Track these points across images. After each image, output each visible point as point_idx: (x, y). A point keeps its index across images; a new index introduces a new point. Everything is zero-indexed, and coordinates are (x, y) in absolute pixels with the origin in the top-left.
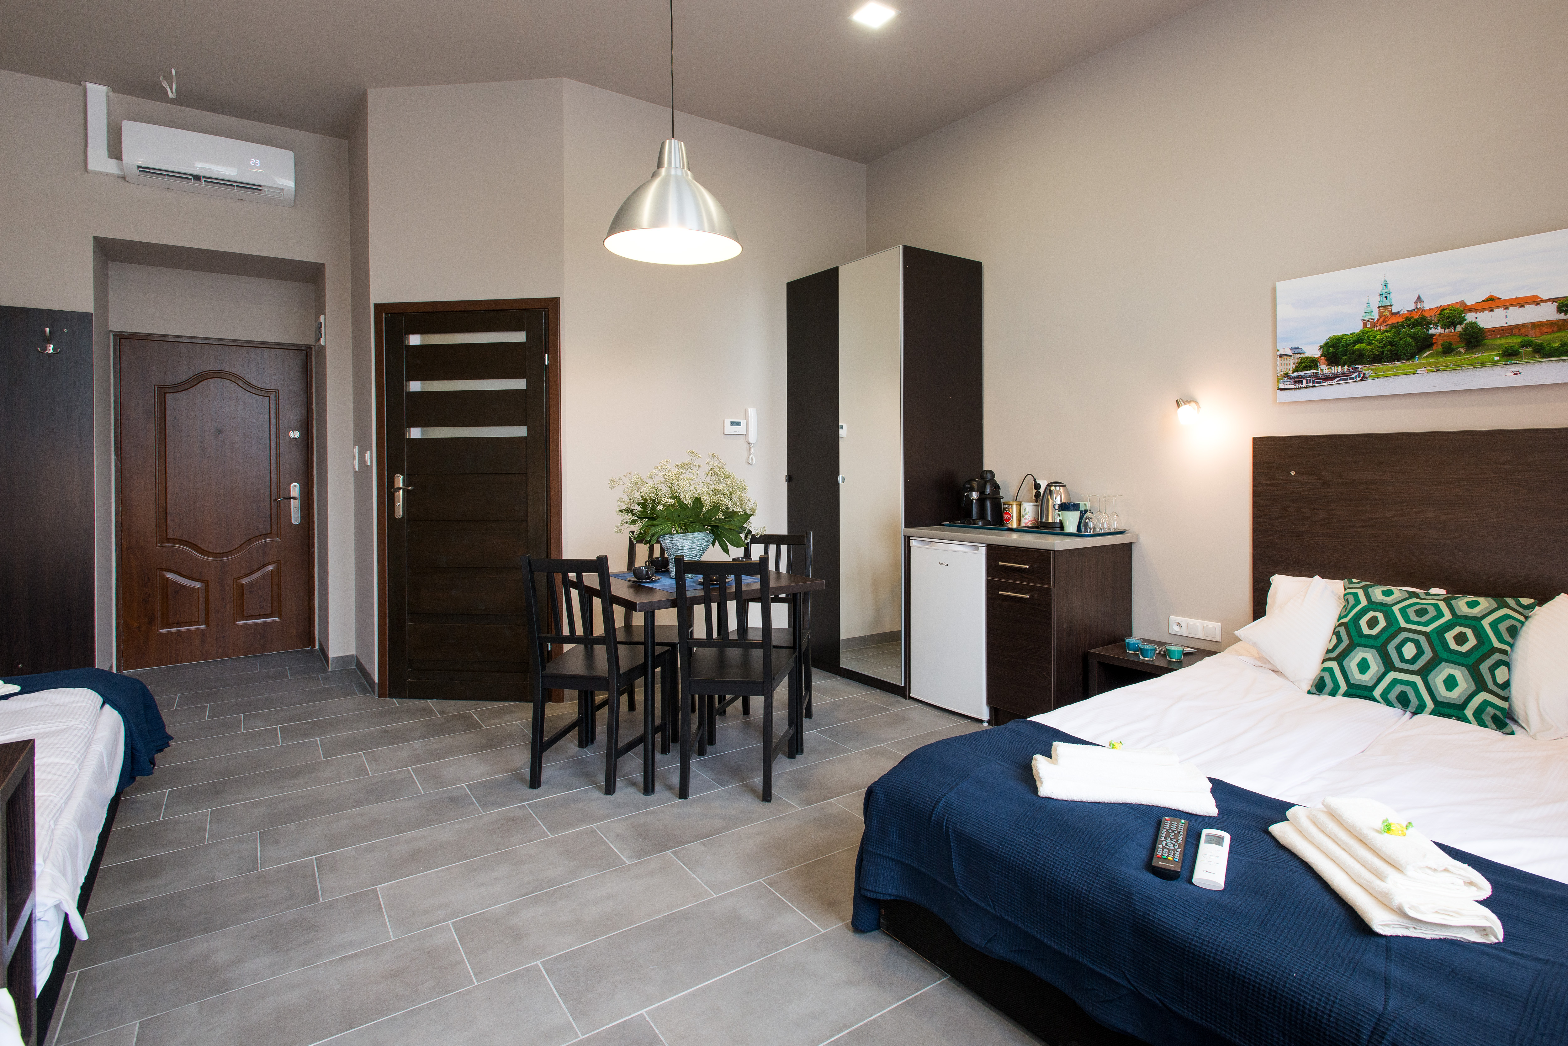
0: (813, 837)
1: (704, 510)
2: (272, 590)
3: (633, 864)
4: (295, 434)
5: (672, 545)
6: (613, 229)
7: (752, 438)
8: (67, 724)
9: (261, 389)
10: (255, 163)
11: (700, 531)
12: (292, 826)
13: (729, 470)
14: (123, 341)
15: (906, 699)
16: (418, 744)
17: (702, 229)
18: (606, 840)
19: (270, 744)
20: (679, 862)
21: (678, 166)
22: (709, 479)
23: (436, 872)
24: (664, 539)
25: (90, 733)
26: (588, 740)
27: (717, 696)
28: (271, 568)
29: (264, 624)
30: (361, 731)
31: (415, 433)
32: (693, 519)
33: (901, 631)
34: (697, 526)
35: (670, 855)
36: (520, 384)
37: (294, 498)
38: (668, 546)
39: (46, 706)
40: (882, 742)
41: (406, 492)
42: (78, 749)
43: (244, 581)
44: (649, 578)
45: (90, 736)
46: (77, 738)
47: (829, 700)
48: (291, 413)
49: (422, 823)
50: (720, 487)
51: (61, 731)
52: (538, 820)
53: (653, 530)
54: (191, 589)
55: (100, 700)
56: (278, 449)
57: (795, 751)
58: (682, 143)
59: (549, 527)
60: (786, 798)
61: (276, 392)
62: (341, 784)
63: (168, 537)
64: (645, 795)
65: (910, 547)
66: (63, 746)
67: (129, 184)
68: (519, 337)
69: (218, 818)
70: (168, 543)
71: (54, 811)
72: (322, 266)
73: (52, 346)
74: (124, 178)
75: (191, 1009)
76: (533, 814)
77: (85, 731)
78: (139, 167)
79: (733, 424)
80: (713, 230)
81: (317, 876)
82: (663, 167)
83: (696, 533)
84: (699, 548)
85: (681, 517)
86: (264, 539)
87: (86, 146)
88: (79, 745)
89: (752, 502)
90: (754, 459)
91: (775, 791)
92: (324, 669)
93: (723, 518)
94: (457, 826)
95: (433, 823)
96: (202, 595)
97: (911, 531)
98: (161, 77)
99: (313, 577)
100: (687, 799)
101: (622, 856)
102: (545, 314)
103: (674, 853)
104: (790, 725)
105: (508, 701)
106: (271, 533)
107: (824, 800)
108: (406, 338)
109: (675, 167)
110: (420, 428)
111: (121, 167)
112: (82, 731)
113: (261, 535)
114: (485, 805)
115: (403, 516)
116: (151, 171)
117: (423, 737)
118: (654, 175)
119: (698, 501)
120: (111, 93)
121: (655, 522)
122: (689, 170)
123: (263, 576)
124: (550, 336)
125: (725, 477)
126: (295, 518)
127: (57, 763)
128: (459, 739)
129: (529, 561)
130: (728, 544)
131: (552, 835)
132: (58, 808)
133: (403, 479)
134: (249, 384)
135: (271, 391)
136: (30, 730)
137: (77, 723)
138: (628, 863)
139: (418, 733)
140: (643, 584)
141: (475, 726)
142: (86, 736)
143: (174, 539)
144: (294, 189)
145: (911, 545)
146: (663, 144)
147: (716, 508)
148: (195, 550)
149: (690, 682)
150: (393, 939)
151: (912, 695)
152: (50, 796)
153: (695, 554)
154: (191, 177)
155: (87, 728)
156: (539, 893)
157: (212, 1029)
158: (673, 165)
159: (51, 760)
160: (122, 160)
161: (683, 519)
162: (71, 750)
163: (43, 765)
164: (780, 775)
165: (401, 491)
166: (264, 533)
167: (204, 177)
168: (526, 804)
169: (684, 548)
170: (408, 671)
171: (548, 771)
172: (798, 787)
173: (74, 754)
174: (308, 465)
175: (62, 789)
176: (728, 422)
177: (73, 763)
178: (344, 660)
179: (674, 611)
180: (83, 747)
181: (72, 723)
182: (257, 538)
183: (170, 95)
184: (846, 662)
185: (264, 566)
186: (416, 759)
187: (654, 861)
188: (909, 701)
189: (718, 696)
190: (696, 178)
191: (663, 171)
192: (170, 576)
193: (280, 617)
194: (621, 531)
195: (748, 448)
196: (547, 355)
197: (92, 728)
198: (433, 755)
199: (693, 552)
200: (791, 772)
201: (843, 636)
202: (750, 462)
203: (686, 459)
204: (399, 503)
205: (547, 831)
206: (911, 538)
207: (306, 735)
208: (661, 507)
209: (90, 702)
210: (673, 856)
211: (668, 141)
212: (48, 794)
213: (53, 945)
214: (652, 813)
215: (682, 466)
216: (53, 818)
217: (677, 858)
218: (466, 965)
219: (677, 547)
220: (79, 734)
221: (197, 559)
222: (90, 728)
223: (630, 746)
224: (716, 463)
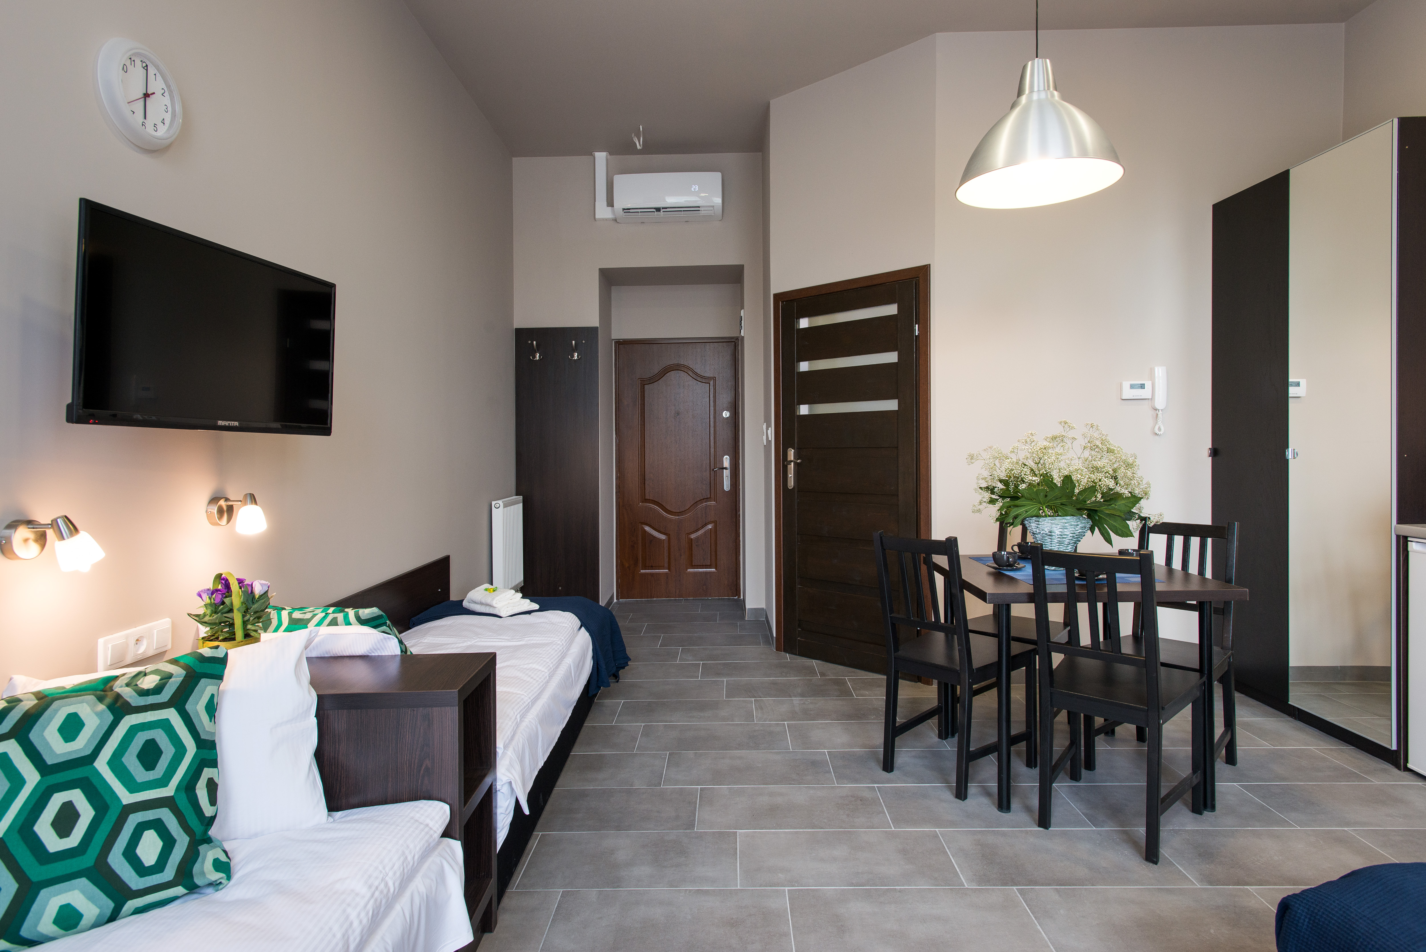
0: (1212, 931)
1: (1077, 491)
2: (711, 546)
3: (972, 889)
4: (726, 414)
5: (1039, 530)
6: (966, 177)
7: (1160, 402)
8: (552, 639)
9: (702, 377)
10: (695, 189)
11: (1072, 515)
12: (691, 753)
13: (1114, 443)
14: (621, 346)
15: (1400, 769)
16: (796, 700)
17: (1068, 155)
18: (947, 850)
19: (692, 677)
20: (1025, 905)
21: (1042, 88)
22: (1087, 454)
23: (785, 832)
24: (1030, 522)
25: (564, 649)
26: (948, 732)
27: (1082, 715)
28: (710, 527)
29: (706, 573)
30: (757, 679)
31: (804, 410)
32: (1064, 501)
33: (1391, 667)
34: (1069, 509)
35: (1015, 893)
36: (891, 357)
37: (726, 468)
38: (1034, 530)
39: (546, 623)
40: (1348, 824)
41: (796, 464)
42: (552, 661)
43: (693, 536)
44: (1011, 566)
45: (564, 651)
46: (554, 651)
47: (1266, 745)
48: (725, 397)
49: (784, 779)
50: (1099, 464)
51: (547, 644)
52: (884, 807)
53: (1014, 512)
54: (660, 540)
55: (579, 623)
56: (715, 426)
57: (1202, 803)
58: (1048, 61)
59: (918, 502)
60: (1181, 865)
61: (714, 379)
62: (733, 725)
63: (646, 498)
64: (1000, 811)
65: (1408, 552)
66: (544, 656)
67: (619, 224)
68: (891, 310)
69: (647, 732)
70: (646, 502)
71: (522, 708)
72: (741, 267)
73: (576, 354)
74: (616, 220)
75: (592, 894)
76: (881, 799)
77: (561, 646)
78: (624, 209)
79: (1132, 387)
80: (1084, 153)
81: (698, 806)
82: (1023, 95)
83: (1068, 518)
84: (1071, 535)
85: (1049, 498)
86: (706, 502)
87: (595, 201)
88: (554, 657)
89: (1144, 482)
90: (1162, 428)
91: (1165, 851)
92: (743, 617)
93: (1102, 500)
94: (812, 792)
95: (793, 782)
96: (666, 545)
97: (1407, 529)
98: (633, 134)
99: (739, 536)
100: (1048, 829)
101: (961, 876)
102: (916, 283)
103: (1021, 891)
104: (1195, 770)
105: (881, 674)
106: (710, 498)
107: (1238, 884)
108: (797, 322)
109: (1039, 91)
110: (808, 405)
111: (613, 212)
112: (558, 647)
113: (704, 499)
114: (840, 777)
115: (794, 487)
116: (631, 211)
117: (802, 695)
118: (1013, 106)
119: (1068, 479)
120: (609, 157)
121: (1017, 502)
122: (1056, 90)
123: (705, 533)
124: (921, 305)
125: (1109, 451)
126: (727, 486)
127: (537, 669)
128: (832, 704)
129: (881, 538)
130: (1111, 532)
131: (895, 828)
132: (525, 705)
133: (794, 452)
134: (696, 374)
135: (710, 378)
136: (532, 640)
137: (557, 640)
138: (967, 887)
139: (799, 690)
140: (1001, 571)
141: (848, 693)
142: (561, 650)
143: (649, 500)
144: (721, 205)
145: (1409, 549)
146: (1024, 68)
147: (1092, 489)
148: (662, 509)
149: (1051, 693)
150: (739, 888)
151: (1409, 766)
152: (523, 694)
153: (1067, 541)
154: (655, 210)
155: (563, 644)
156: (870, 887)
157: (601, 918)
158: (1036, 89)
159: (534, 666)
160: (613, 207)
161: (1051, 500)
162: (548, 661)
163: (529, 669)
164: (1176, 832)
165: (792, 463)
166: (706, 497)
167: (663, 208)
168: (877, 786)
169: (1053, 534)
170: (798, 631)
171: (903, 756)
172: (1200, 855)
173: (548, 664)
174: (736, 440)
175: (532, 690)
176: (1126, 385)
177: (546, 671)
178: (757, 611)
179: (1032, 606)
180: (556, 659)
181: (555, 639)
182: (701, 501)
183: (639, 147)
184: (1296, 698)
185: (706, 525)
186: (793, 715)
187: (996, 894)
188: (1405, 774)
189: (1084, 715)
190: (1065, 98)
191: (1024, 99)
192: (647, 528)
193: (716, 569)
194: (979, 511)
195: (1155, 415)
196: (917, 325)
197: (566, 644)
198: (808, 715)
199: (1064, 540)
200: (1193, 831)
201: (1295, 660)
202: (1157, 432)
203: (1058, 431)
204: (791, 475)
205: (890, 822)
206: (1409, 539)
207: (718, 674)
208: (1023, 486)
209: (570, 624)
210: (1019, 896)
211: (1030, 63)
212: (522, 693)
213: (507, 812)
214: (1004, 834)
215: (1054, 438)
216: (519, 713)
217: (1023, 899)
218: (791, 939)
219: (1044, 532)
220: (556, 649)
221: (663, 516)
222: (564, 644)
223: (985, 751)
224: (1096, 435)
